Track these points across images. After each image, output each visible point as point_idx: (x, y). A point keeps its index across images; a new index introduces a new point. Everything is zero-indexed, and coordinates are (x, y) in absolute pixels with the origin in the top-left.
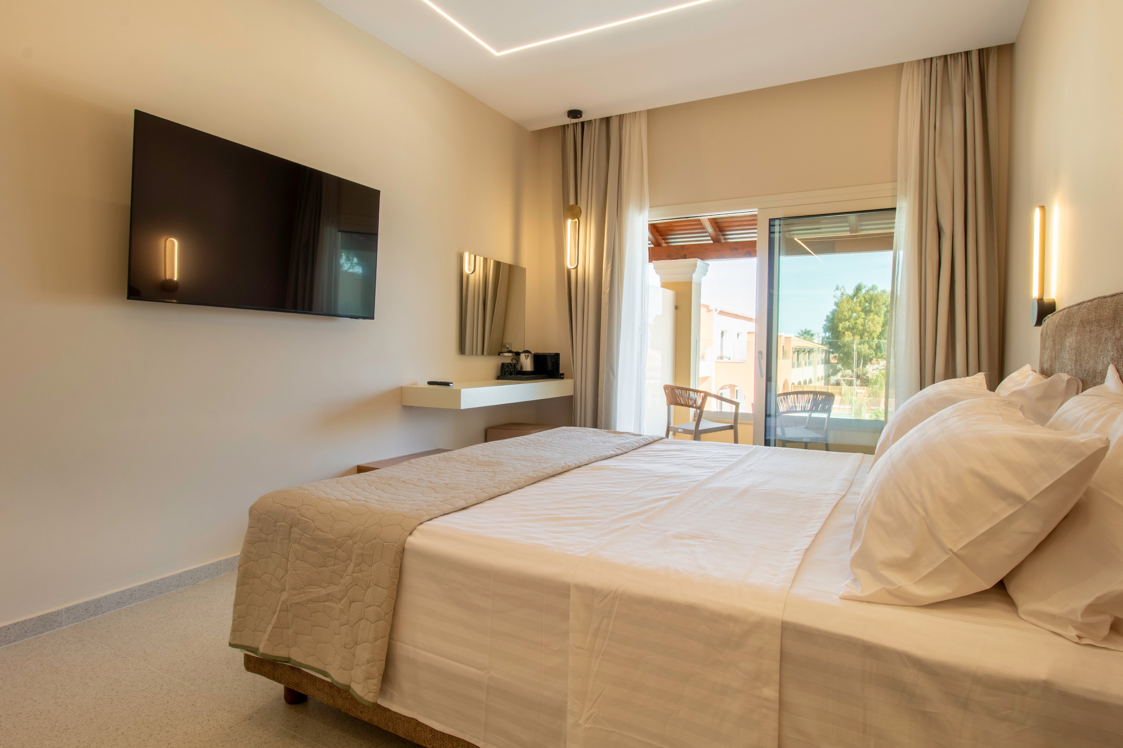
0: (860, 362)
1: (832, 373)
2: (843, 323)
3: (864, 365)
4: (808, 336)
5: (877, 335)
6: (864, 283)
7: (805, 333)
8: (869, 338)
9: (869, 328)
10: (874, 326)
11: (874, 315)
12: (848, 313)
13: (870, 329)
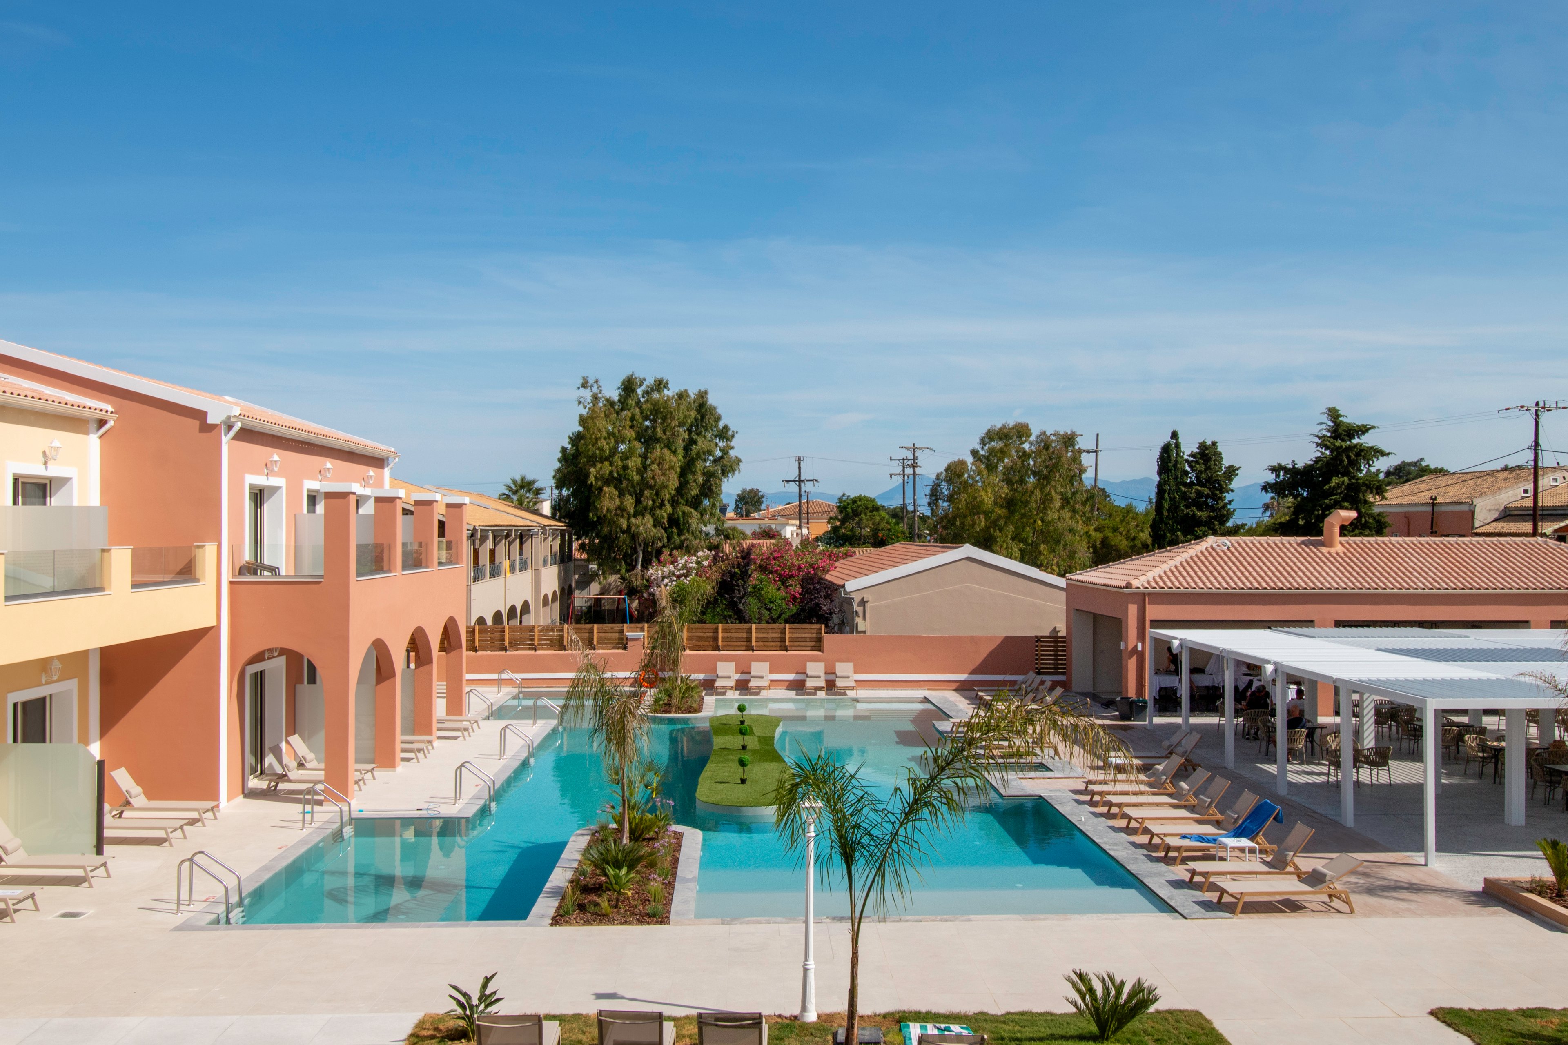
0: (638, 557)
1: (577, 582)
2: (599, 465)
3: (646, 564)
4: (528, 494)
5: (670, 494)
6: (639, 374)
7: (522, 487)
8: (654, 501)
9: (653, 478)
10: (664, 474)
11: (662, 449)
12: (608, 444)
13: (656, 482)
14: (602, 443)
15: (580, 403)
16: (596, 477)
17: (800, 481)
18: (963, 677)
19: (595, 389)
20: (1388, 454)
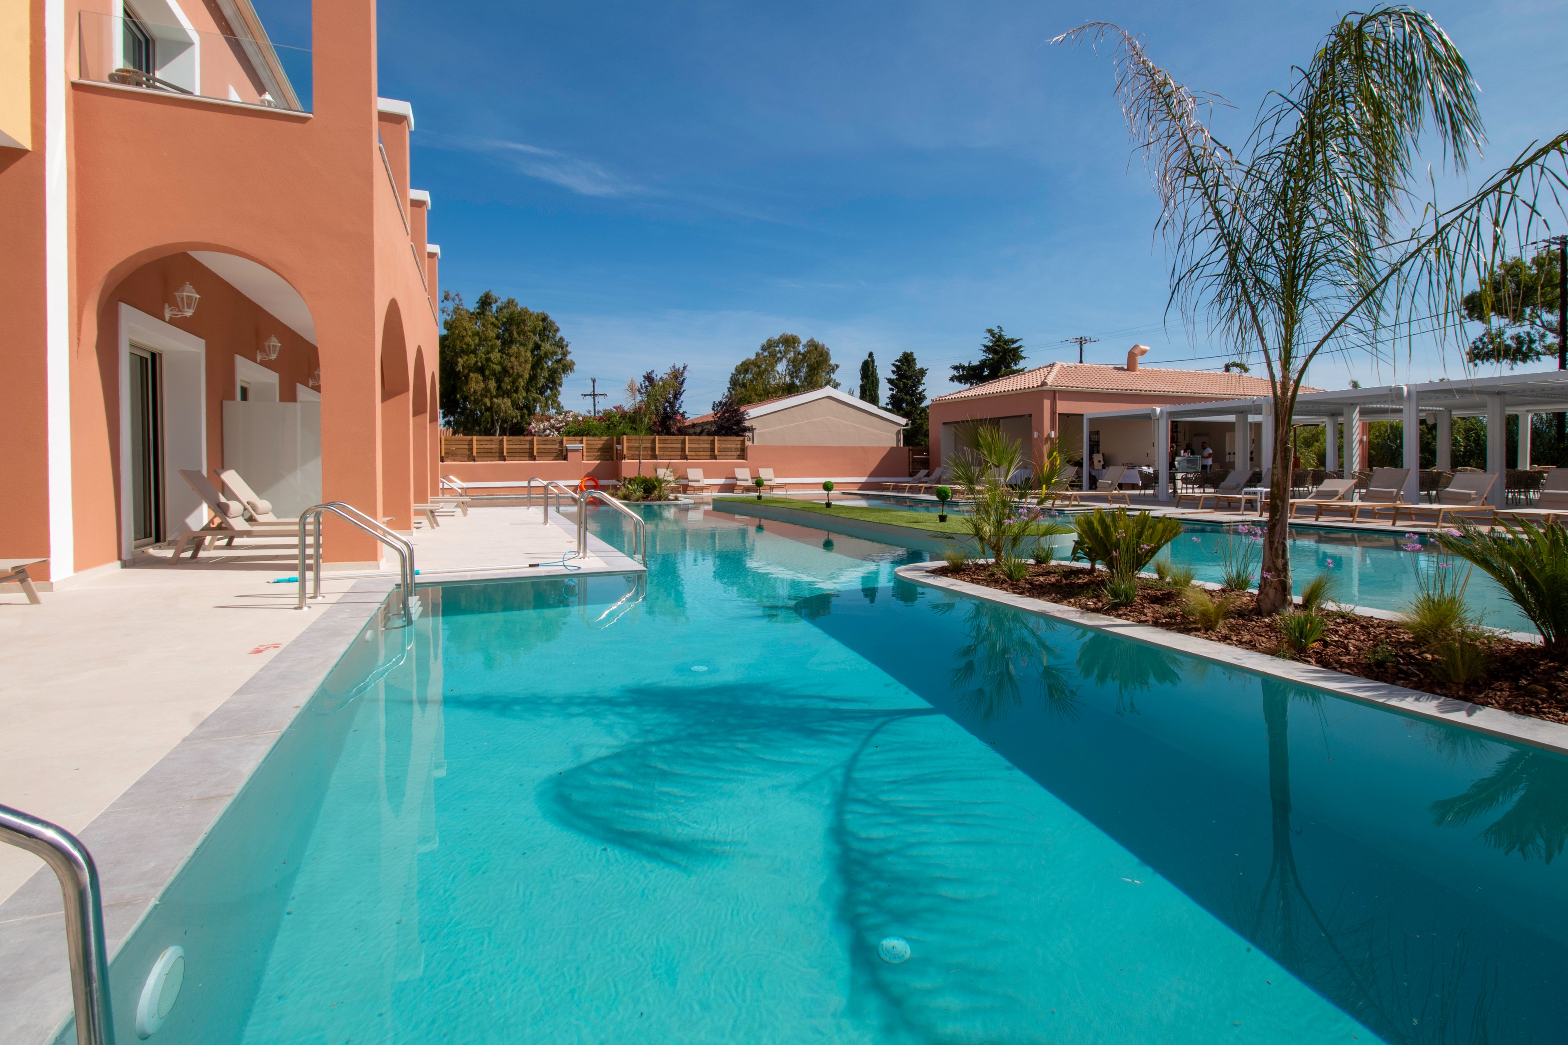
14: (468, 339)
15: (443, 312)
16: (463, 366)
17: (594, 395)
18: (863, 479)
19: (457, 301)
20: (1025, 358)
